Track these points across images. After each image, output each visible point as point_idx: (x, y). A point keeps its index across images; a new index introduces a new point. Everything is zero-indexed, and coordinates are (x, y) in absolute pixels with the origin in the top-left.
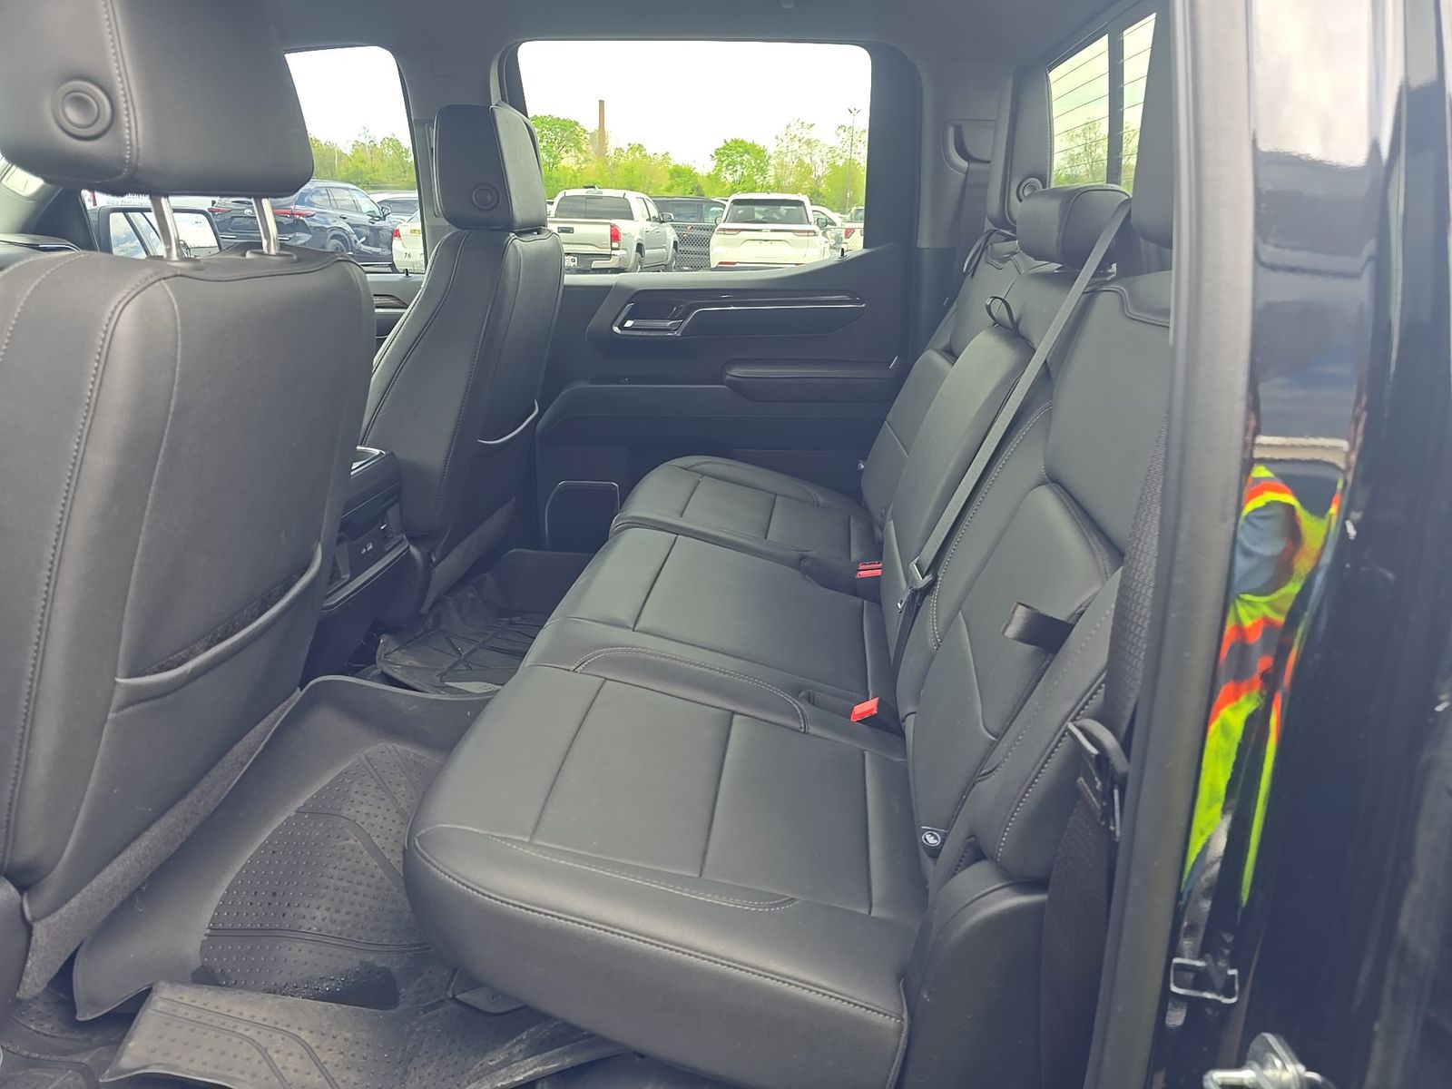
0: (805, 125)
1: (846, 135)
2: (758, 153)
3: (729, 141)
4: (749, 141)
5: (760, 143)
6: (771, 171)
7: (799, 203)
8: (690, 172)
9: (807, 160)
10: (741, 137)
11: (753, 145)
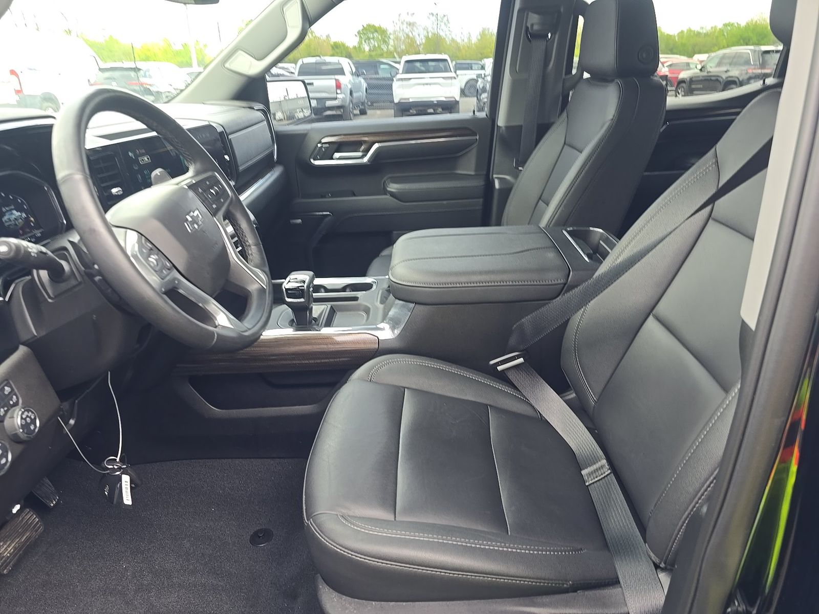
0: (410, 14)
1: (434, 18)
2: (382, 32)
3: (365, 26)
4: (377, 25)
5: (384, 26)
6: (391, 42)
7: (445, 60)
8: (343, 45)
9: (411, 35)
10: (372, 23)
11: (380, 28)
